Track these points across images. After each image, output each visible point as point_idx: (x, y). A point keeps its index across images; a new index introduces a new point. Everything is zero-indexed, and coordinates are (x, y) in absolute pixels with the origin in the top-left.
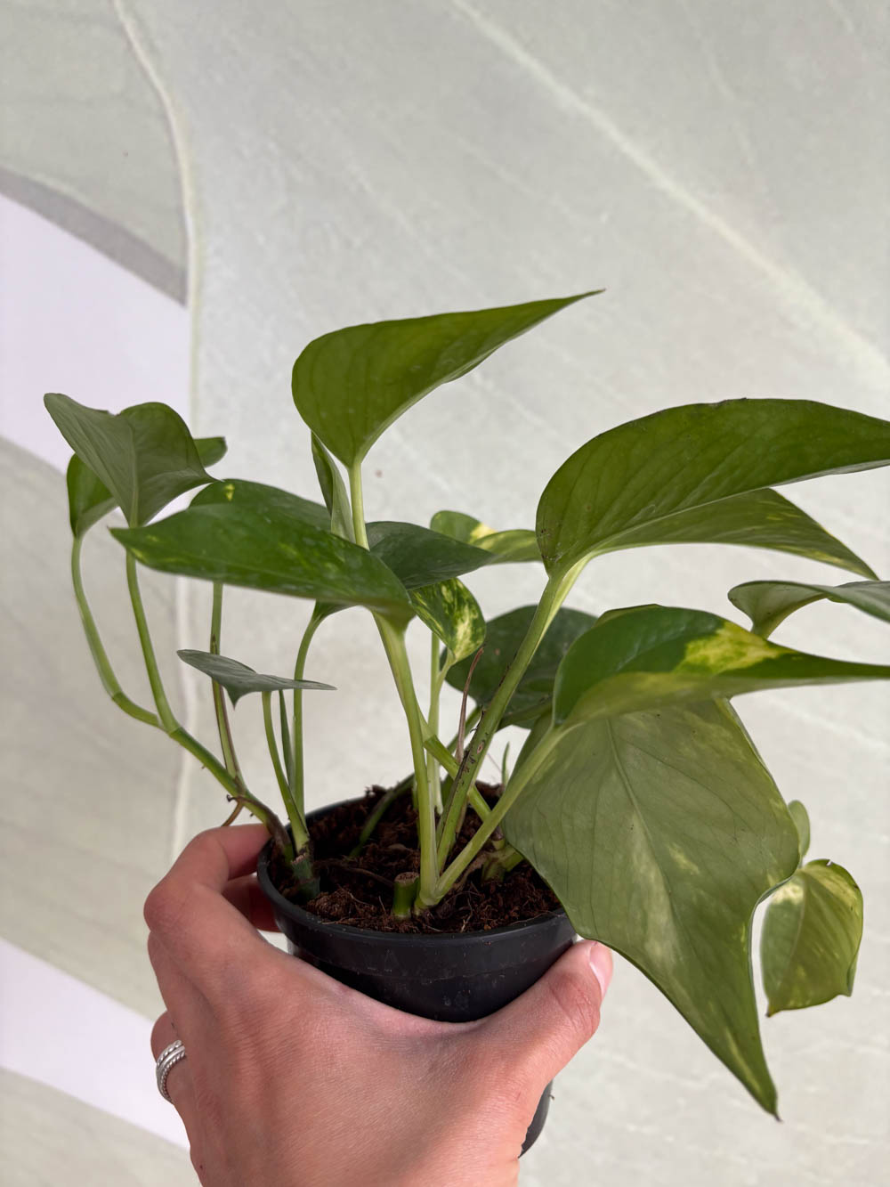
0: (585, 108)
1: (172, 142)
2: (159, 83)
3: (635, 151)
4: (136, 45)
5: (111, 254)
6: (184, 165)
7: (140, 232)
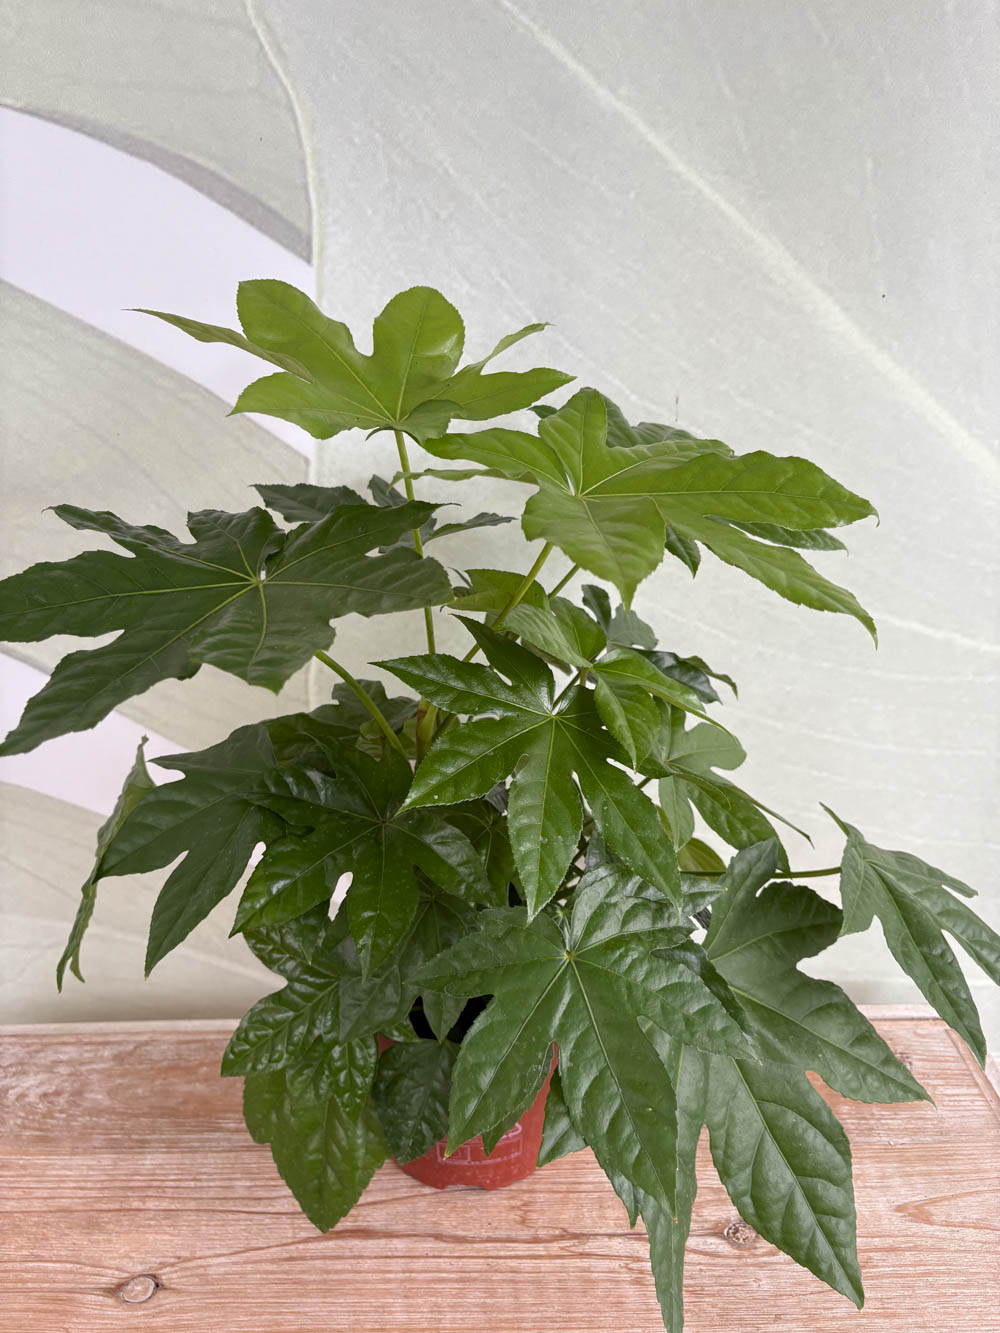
0: (619, 105)
1: (298, 131)
2: (285, 81)
3: (656, 140)
4: (267, 47)
5: (251, 222)
6: (308, 150)
7: (274, 204)
